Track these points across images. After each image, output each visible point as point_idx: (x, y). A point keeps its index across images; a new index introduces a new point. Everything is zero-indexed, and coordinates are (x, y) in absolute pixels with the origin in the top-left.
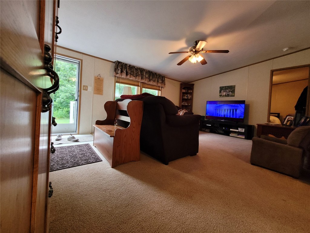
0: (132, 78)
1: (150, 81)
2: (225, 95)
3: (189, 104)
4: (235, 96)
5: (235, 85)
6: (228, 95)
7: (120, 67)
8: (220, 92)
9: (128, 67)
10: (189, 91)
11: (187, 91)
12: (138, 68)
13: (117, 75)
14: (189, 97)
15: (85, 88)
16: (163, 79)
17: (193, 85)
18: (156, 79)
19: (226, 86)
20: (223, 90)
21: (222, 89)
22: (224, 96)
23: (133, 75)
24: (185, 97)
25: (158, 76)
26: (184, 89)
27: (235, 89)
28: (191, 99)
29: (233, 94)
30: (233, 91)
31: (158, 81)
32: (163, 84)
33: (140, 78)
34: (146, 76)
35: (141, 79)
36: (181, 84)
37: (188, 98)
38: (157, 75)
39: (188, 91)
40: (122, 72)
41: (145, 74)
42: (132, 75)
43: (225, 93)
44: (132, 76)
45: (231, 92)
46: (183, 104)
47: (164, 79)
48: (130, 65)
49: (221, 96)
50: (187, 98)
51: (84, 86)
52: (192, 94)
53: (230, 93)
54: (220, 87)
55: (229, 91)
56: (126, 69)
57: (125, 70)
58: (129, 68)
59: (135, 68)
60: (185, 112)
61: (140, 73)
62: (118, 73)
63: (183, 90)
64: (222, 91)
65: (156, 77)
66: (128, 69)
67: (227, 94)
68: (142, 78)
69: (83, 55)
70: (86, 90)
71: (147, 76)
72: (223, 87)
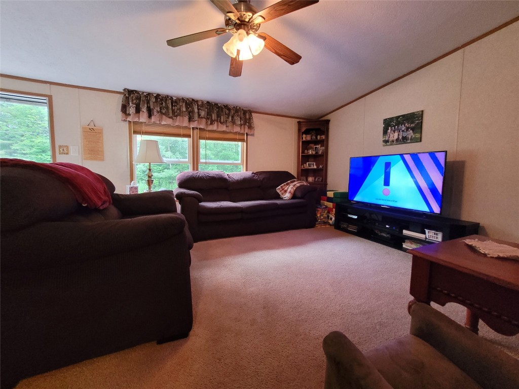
0: (166, 121)
1: (211, 124)
2: (397, 140)
3: (321, 167)
4: (423, 139)
5: (422, 111)
6: (404, 140)
7: (134, 101)
8: (385, 132)
9: (154, 100)
10: (319, 137)
11: (314, 137)
12: (180, 100)
13: (129, 119)
14: (321, 149)
15: (63, 150)
16: (247, 117)
17: (328, 121)
18: (228, 118)
19: (399, 117)
20: (391, 127)
21: (388, 124)
22: (393, 141)
23: (166, 114)
24: (310, 152)
25: (232, 112)
26: (307, 132)
27: (422, 122)
28: (325, 155)
29: (418, 136)
30: (418, 128)
31: (233, 122)
32: (246, 127)
33: (186, 119)
34: (199, 115)
35: (189, 121)
36: (299, 123)
37: (316, 153)
38: (229, 109)
39: (317, 138)
40: (138, 110)
41: (198, 109)
42: (164, 114)
43: (396, 135)
44: (164, 116)
45: (413, 129)
46: (307, 166)
47: (251, 115)
48: (158, 95)
49: (386, 142)
50: (314, 153)
51: (60, 147)
52: (325, 143)
53: (410, 134)
54: (385, 120)
55: (407, 129)
56: (148, 102)
57: (146, 105)
58: (156, 101)
59: (172, 101)
60: (298, 185)
61: (184, 109)
62: (129, 115)
63: (304, 136)
64: (389, 131)
65: (229, 115)
66: (151, 104)
67: (401, 137)
68: (191, 119)
69: (52, 86)
70: (65, 153)
71: (203, 113)
72: (391, 119)
